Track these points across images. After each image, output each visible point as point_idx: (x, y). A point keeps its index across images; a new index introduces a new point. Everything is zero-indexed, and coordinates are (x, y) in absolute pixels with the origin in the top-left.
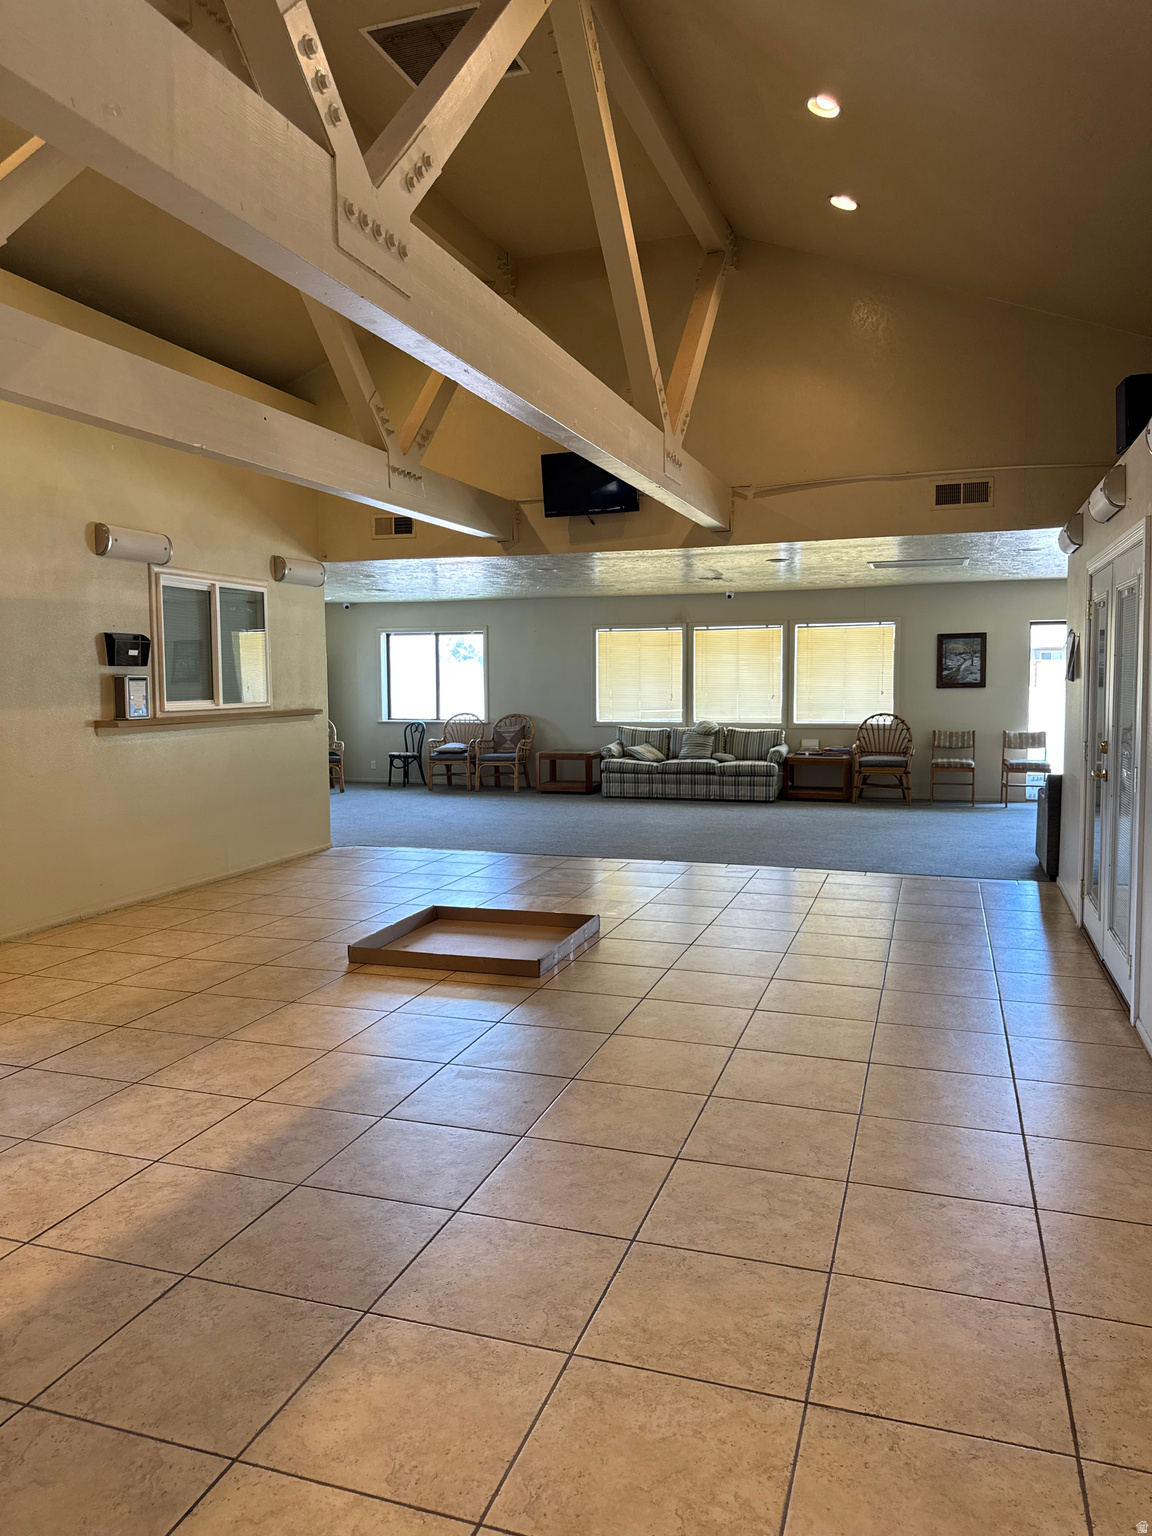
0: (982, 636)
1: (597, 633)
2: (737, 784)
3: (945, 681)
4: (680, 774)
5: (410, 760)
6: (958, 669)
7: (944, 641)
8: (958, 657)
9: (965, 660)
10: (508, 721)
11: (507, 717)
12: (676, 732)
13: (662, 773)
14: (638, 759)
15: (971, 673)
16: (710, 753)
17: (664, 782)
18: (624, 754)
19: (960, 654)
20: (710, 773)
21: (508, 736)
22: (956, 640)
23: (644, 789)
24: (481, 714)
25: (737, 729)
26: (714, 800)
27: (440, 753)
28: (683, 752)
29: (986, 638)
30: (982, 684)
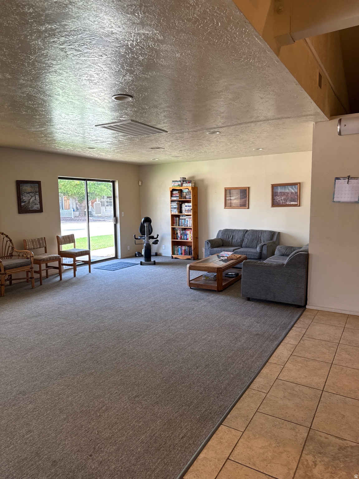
0: (39, 183)
3: (23, 209)
6: (29, 202)
7: (21, 185)
8: (28, 195)
9: (32, 197)
15: (36, 204)
19: (29, 193)
22: (27, 185)
29: (40, 184)
30: (41, 210)
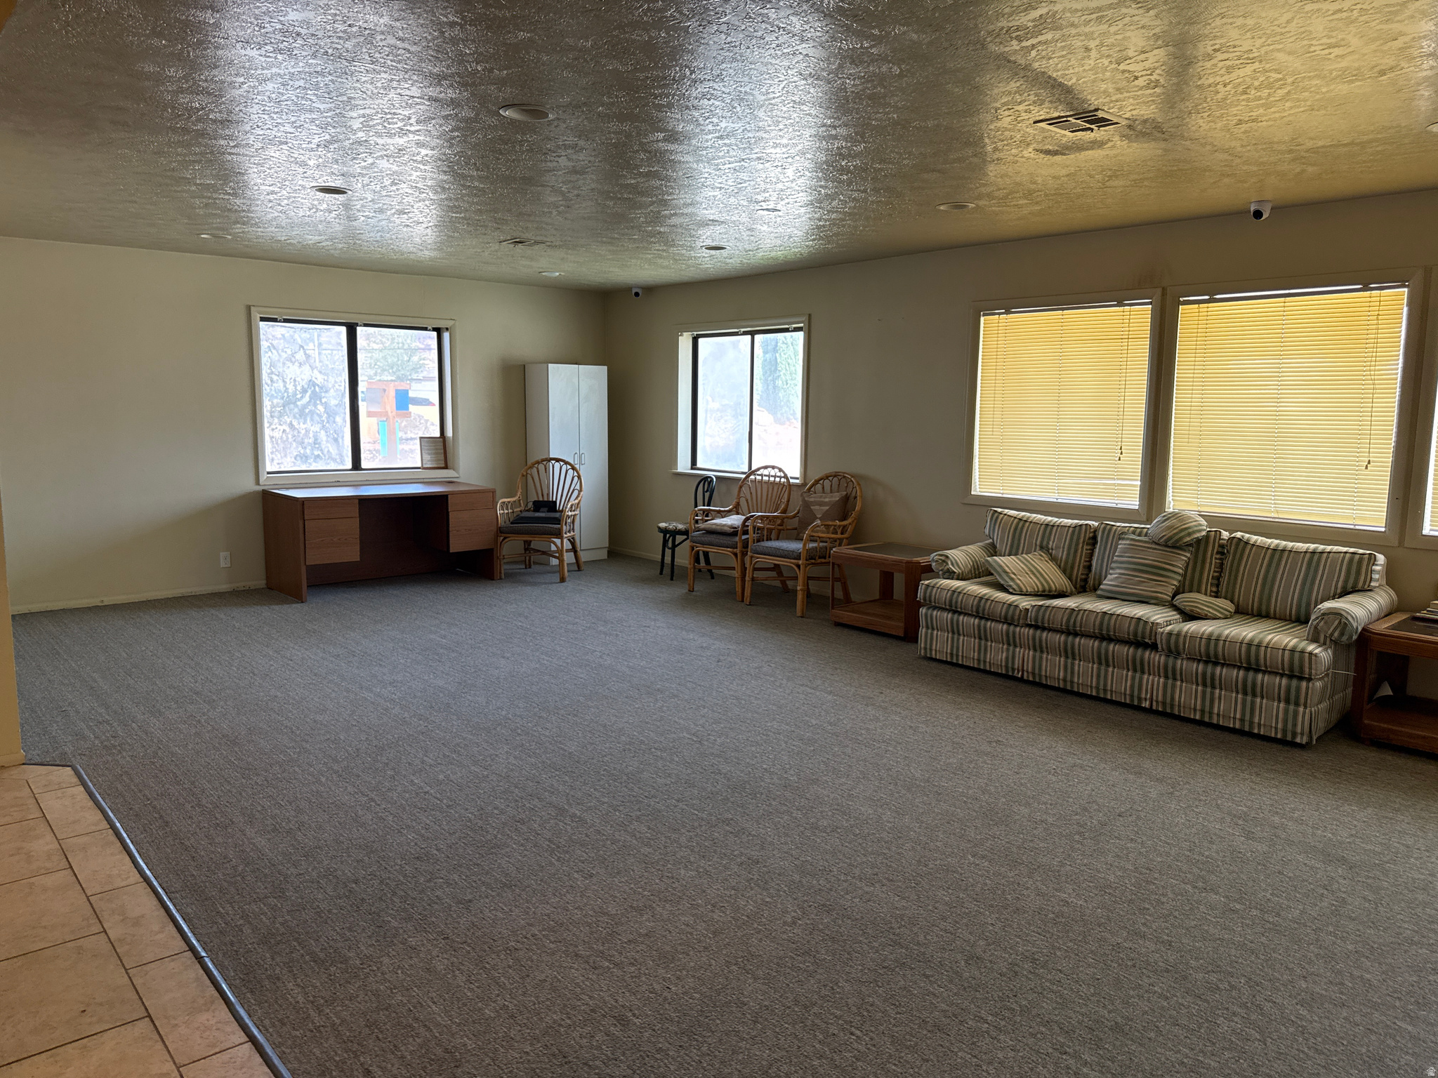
1: (982, 319)
2: (1208, 683)
4: (1076, 634)
5: (679, 538)
10: (827, 483)
11: (827, 477)
12: (1108, 530)
13: (1036, 627)
14: (1002, 588)
16: (1170, 590)
17: (1038, 647)
18: (979, 572)
20: (1145, 646)
21: (819, 510)
23: (997, 656)
24: (793, 469)
25: (1254, 538)
26: (1150, 711)
27: (710, 532)
28: (1109, 582)
